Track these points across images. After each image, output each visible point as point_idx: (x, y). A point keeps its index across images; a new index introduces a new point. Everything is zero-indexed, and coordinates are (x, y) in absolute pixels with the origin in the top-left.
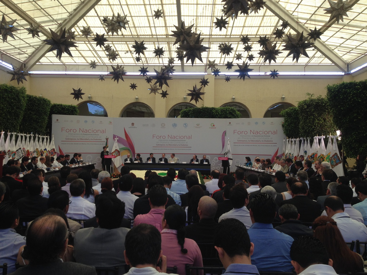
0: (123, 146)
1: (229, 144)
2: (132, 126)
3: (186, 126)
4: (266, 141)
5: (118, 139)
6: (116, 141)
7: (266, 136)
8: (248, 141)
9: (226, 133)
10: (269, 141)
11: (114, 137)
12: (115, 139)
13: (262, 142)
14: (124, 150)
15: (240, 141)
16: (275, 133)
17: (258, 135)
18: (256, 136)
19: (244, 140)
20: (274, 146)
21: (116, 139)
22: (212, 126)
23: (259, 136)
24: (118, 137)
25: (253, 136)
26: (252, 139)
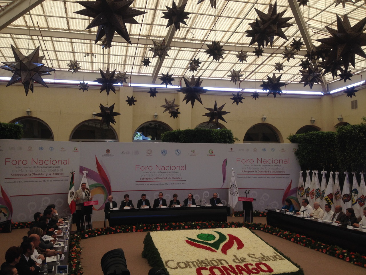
0: (93, 182)
1: (233, 176)
2: (108, 154)
3: (179, 153)
4: (276, 172)
5: (87, 172)
6: (85, 175)
7: (277, 166)
8: (254, 171)
9: (227, 162)
10: (280, 172)
11: (82, 169)
12: (83, 172)
13: (271, 173)
14: (95, 187)
15: (245, 171)
16: (287, 162)
17: (267, 164)
18: (264, 166)
19: (250, 170)
20: (286, 178)
21: (85, 172)
22: (210, 153)
23: (268, 166)
24: (87, 169)
25: (260, 166)
26: (259, 170)
